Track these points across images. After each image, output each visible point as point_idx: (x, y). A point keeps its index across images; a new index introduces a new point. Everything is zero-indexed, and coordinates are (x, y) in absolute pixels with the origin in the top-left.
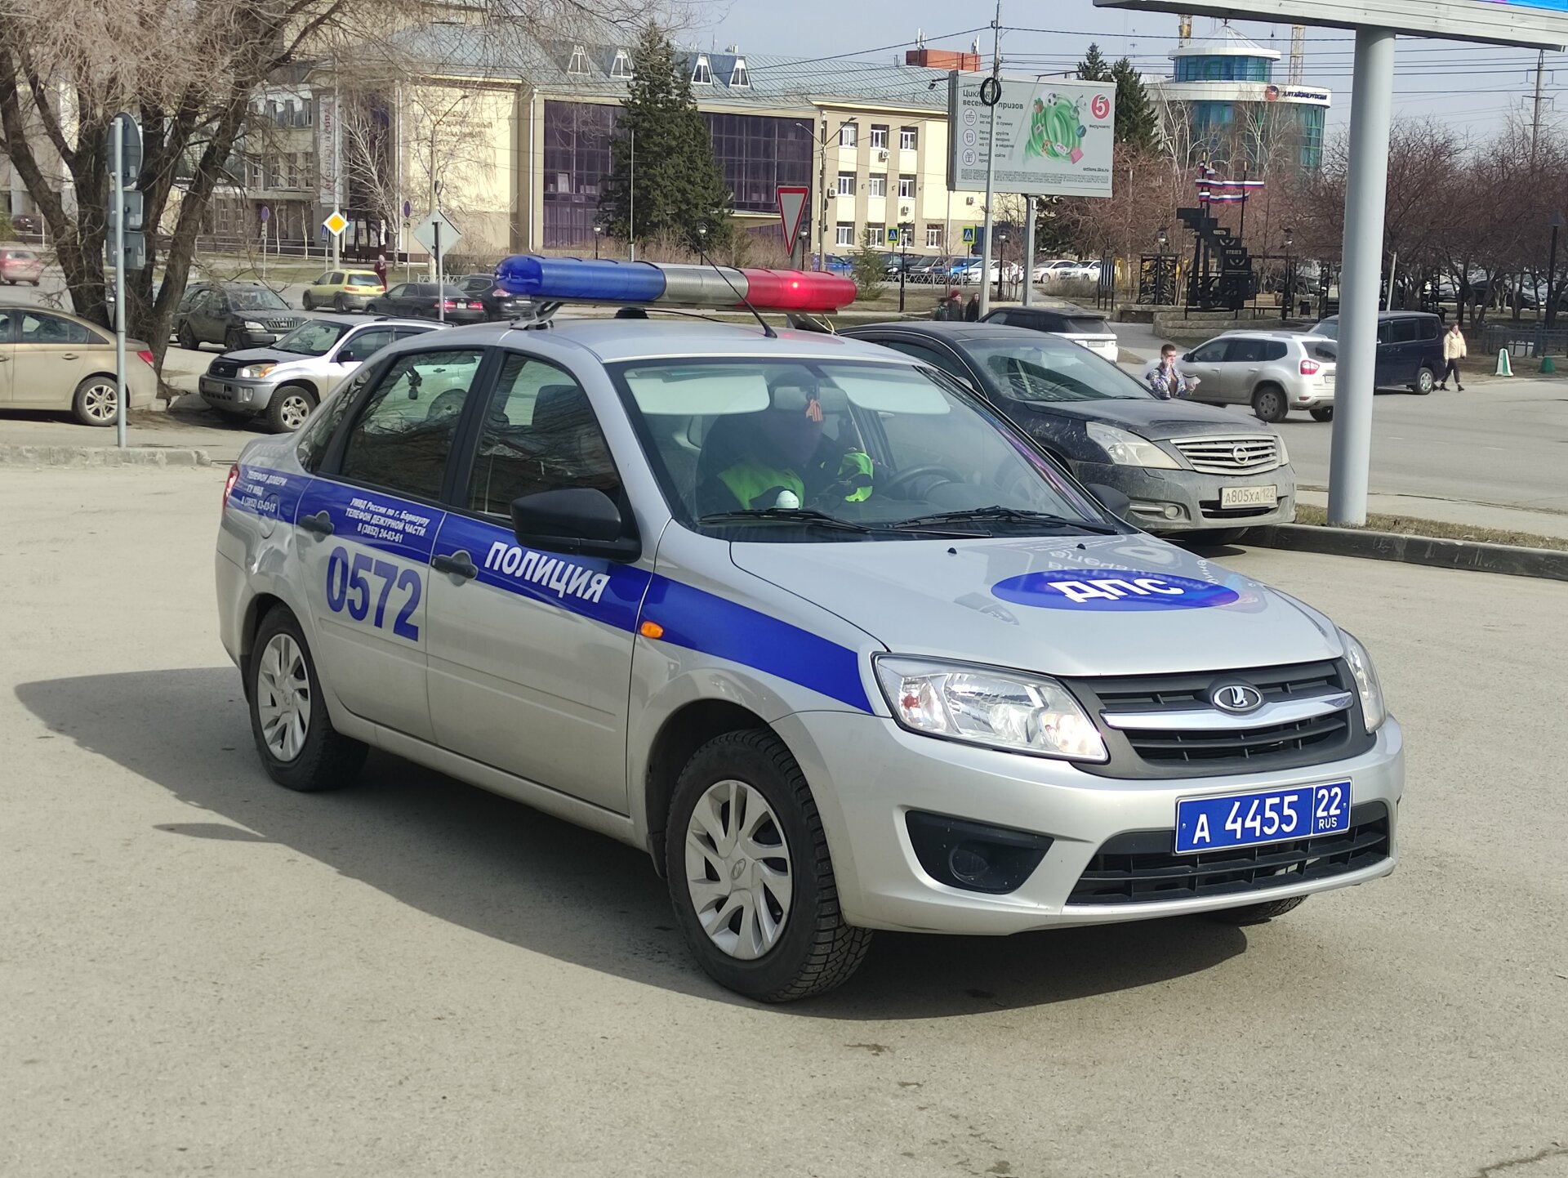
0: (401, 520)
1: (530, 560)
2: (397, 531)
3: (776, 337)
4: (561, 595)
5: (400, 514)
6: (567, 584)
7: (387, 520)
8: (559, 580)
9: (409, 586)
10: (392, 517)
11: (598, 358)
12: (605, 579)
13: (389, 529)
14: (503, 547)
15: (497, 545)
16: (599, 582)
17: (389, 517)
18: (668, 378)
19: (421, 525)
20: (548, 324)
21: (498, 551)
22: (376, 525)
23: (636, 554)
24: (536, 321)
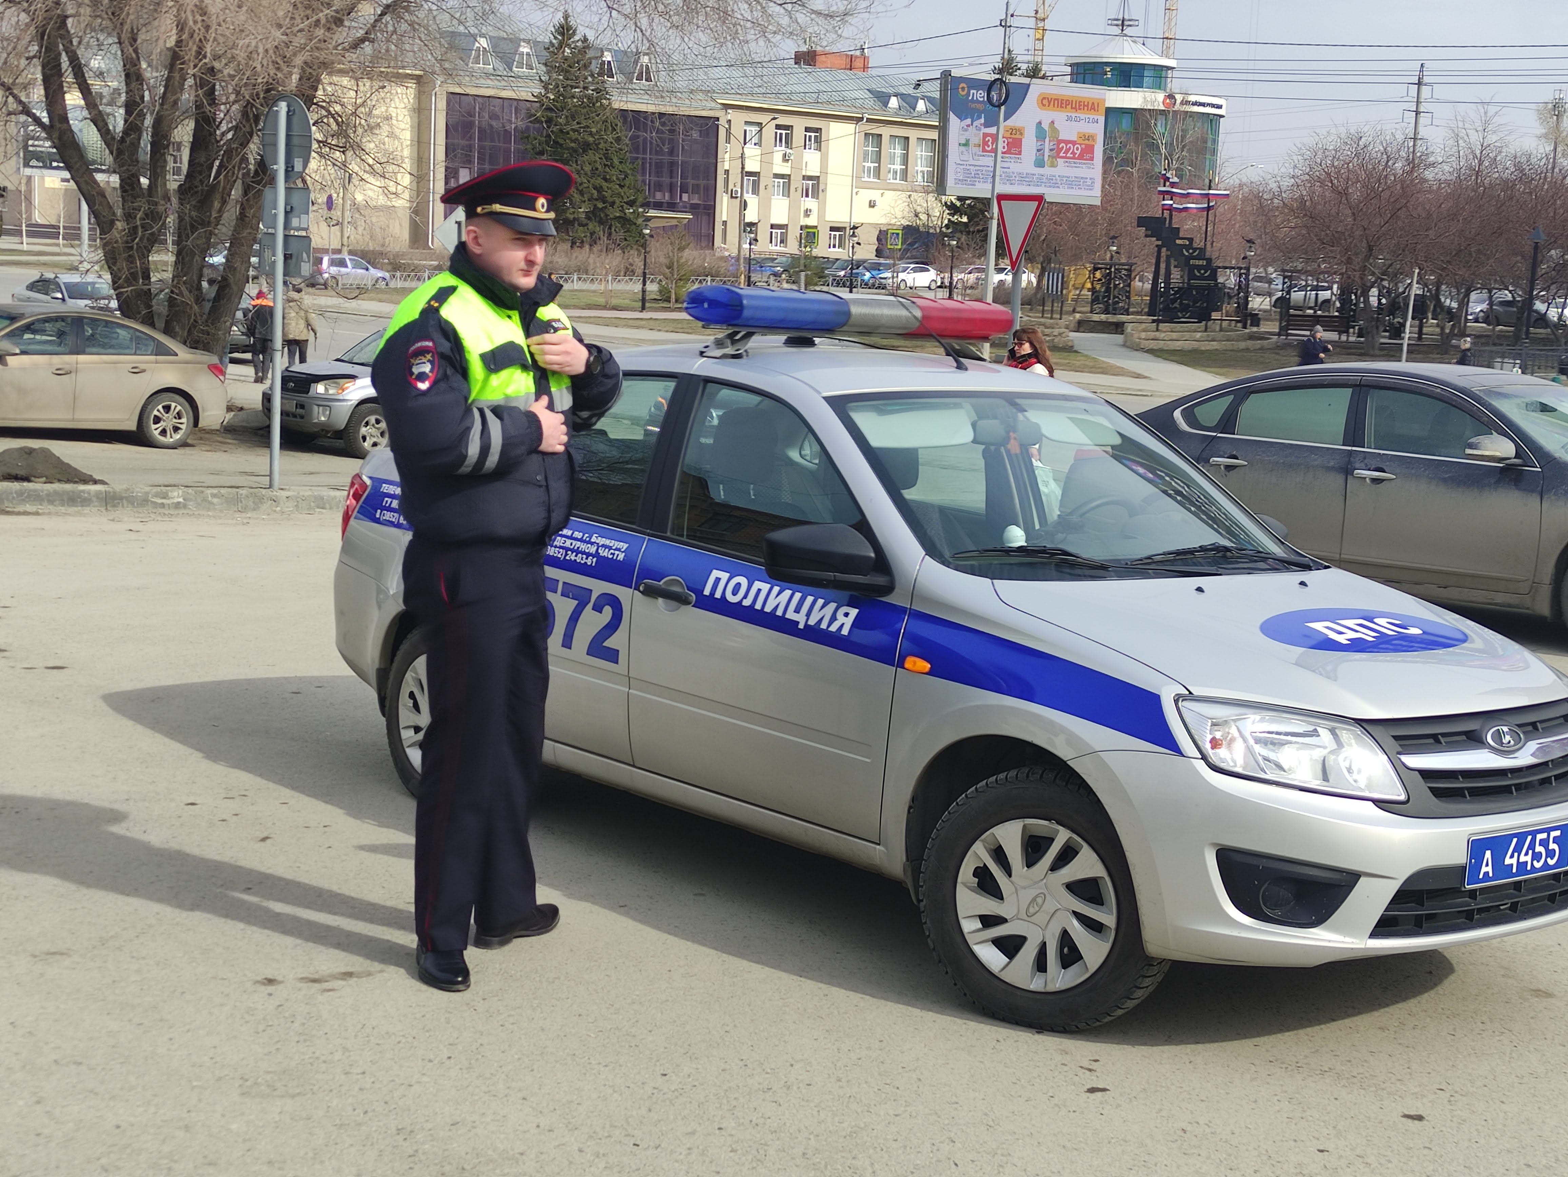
0: (592, 544)
1: (759, 590)
2: (588, 555)
3: (966, 369)
4: (801, 626)
5: (591, 538)
6: (808, 615)
7: (574, 542)
8: (797, 610)
9: (608, 611)
10: (581, 540)
11: (819, 393)
12: (854, 612)
13: (577, 552)
14: (724, 576)
15: (716, 574)
16: (846, 615)
17: (576, 539)
18: (881, 412)
19: (619, 550)
20: (744, 354)
21: (718, 580)
22: (561, 547)
23: (890, 589)
24: (730, 351)
